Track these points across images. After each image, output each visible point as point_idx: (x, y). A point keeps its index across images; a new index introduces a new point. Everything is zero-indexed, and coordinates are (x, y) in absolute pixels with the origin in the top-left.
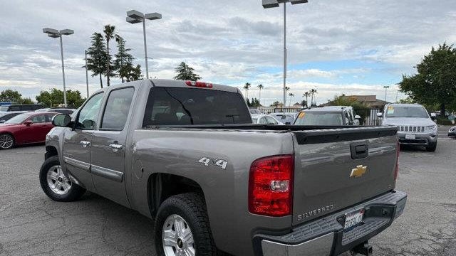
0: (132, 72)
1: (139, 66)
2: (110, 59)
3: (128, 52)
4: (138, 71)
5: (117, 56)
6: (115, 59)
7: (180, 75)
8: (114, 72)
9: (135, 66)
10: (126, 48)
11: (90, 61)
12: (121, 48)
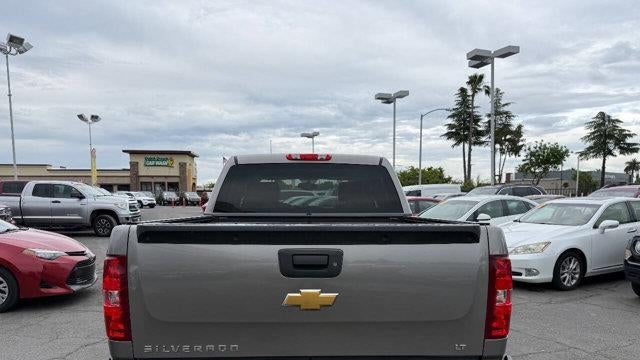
0: (508, 137)
1: (520, 127)
2: (478, 120)
3: (506, 109)
4: (518, 133)
5: (489, 116)
6: (487, 119)
7: (593, 133)
8: (483, 139)
9: (513, 128)
10: (503, 102)
11: (451, 126)
12: (496, 104)
